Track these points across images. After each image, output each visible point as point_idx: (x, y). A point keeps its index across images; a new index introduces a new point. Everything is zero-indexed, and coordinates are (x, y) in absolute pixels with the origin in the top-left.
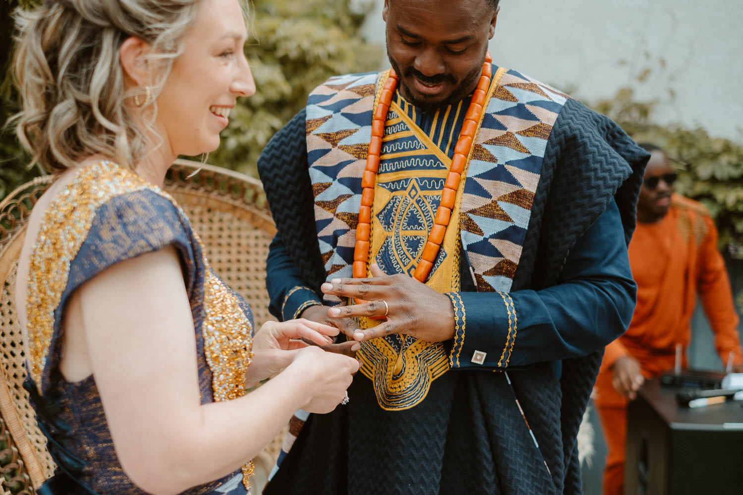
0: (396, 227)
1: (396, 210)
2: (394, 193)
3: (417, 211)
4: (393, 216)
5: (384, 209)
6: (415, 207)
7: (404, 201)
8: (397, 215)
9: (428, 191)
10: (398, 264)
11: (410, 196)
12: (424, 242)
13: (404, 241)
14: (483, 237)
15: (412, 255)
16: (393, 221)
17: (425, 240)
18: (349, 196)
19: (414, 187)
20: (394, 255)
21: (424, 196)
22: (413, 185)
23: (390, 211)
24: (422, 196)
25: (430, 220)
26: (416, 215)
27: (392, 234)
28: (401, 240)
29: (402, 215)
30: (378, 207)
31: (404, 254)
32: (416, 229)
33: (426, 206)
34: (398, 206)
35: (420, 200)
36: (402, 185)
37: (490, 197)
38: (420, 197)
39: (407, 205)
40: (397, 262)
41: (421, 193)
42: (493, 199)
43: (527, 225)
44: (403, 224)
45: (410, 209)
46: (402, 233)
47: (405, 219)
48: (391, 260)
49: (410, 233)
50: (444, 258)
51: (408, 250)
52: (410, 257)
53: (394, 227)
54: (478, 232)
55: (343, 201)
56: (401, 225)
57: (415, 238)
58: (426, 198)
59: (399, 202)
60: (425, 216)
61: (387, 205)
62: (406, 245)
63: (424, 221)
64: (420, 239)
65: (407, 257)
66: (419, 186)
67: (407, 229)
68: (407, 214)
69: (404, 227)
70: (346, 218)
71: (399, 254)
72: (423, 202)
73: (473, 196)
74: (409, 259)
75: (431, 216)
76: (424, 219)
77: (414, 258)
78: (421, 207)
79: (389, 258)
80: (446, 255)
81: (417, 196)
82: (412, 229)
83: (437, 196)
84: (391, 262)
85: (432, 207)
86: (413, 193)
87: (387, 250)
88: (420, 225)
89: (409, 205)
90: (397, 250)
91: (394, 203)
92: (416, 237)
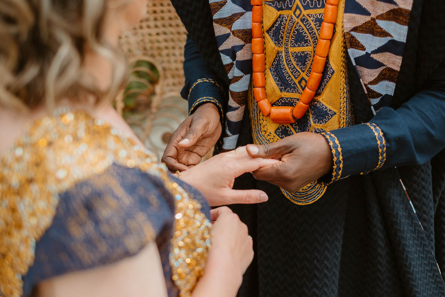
0: (285, 43)
1: (284, 28)
2: (280, 11)
3: (303, 29)
4: (281, 33)
5: (273, 26)
6: (300, 26)
7: (290, 20)
8: (285, 33)
9: (311, 10)
10: (289, 76)
11: (295, 15)
12: (310, 56)
13: (293, 56)
14: (365, 52)
15: (301, 69)
16: (282, 38)
17: (312, 55)
18: (242, 14)
19: (298, 7)
20: (285, 69)
21: (308, 15)
22: (297, 5)
23: (278, 29)
24: (306, 16)
25: (314, 37)
26: (302, 33)
27: (282, 49)
28: (291, 56)
29: (290, 33)
30: (267, 24)
31: (294, 67)
32: (303, 46)
33: (310, 24)
34: (285, 24)
35: (304, 19)
36: (288, 4)
37: (369, 14)
38: (304, 16)
39: (294, 24)
40: (289, 75)
41: (305, 12)
42: (372, 16)
43: (405, 38)
44: (291, 42)
45: (295, 27)
46: (291, 50)
47: (292, 37)
48: (283, 73)
49: (298, 49)
50: (332, 74)
51: (298, 65)
52: (300, 71)
53: (284, 43)
54: (360, 47)
55: (237, 19)
56: (290, 41)
57: (303, 54)
58: (309, 17)
59: (286, 20)
60: (310, 33)
61: (275, 23)
62: (295, 60)
63: (310, 38)
64: (307, 54)
65: (297, 70)
66: (303, 6)
67: (294, 46)
68: (294, 32)
69: (293, 44)
70: (240, 35)
71: (289, 68)
72: (308, 20)
73: (354, 15)
74: (299, 72)
75: (315, 34)
76: (309, 36)
77: (303, 71)
78: (305, 25)
79: (282, 71)
80: (333, 72)
81: (302, 15)
82: (299, 46)
83: (320, 14)
84: (284, 75)
85: (315, 25)
86: (298, 12)
87: (279, 65)
88: (306, 41)
89: (295, 24)
90: (288, 64)
91: (282, 21)
92: (303, 52)
